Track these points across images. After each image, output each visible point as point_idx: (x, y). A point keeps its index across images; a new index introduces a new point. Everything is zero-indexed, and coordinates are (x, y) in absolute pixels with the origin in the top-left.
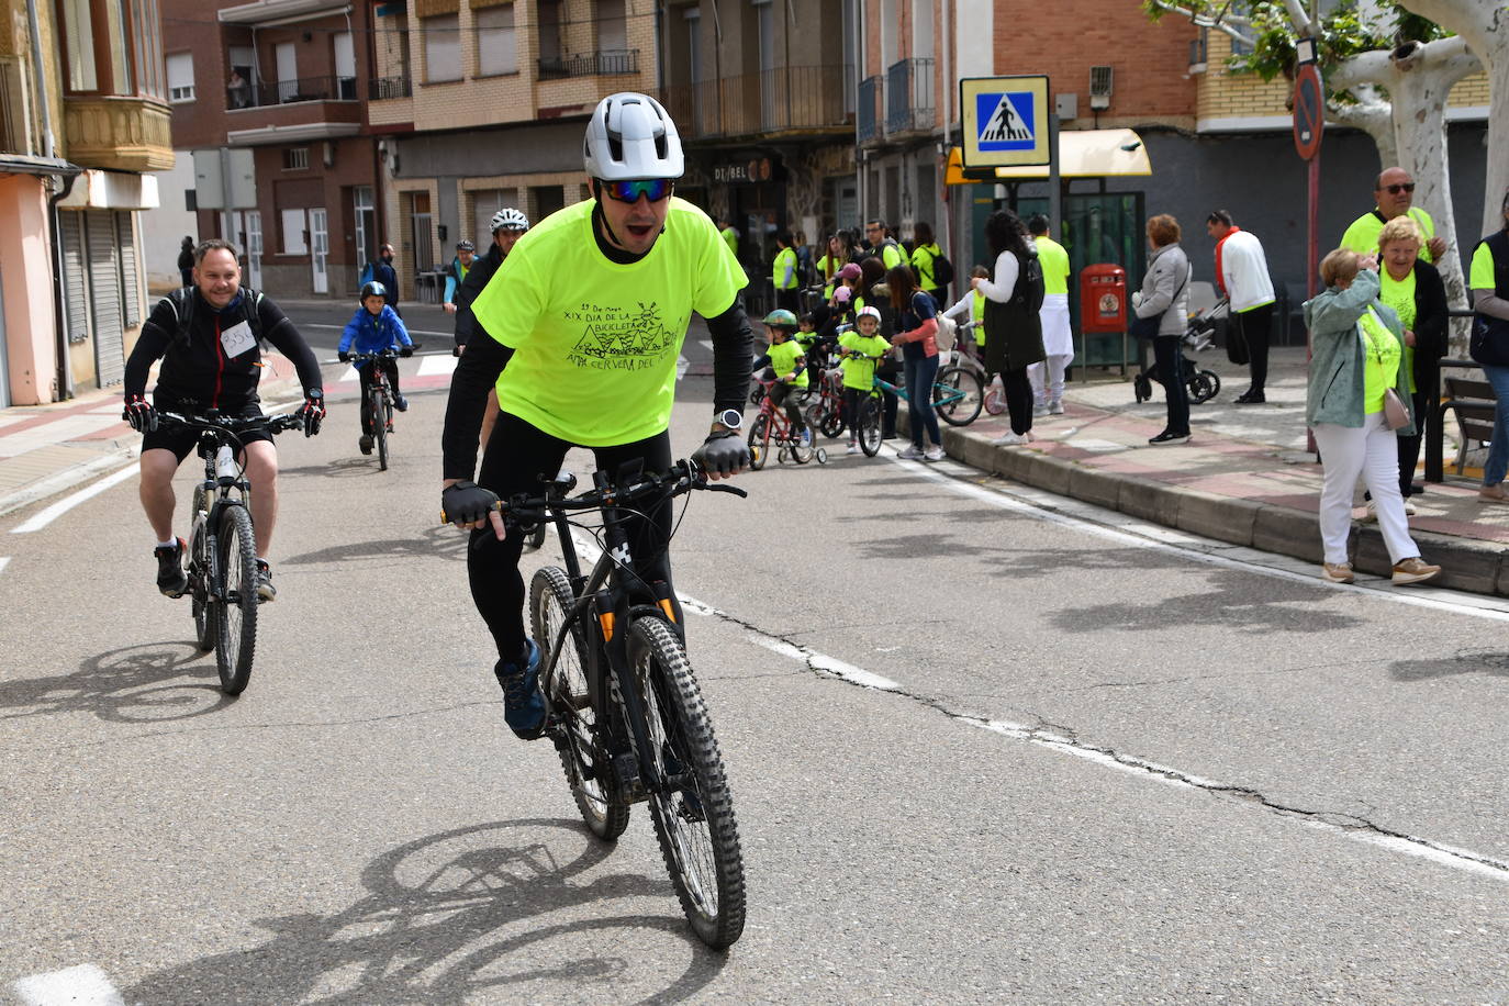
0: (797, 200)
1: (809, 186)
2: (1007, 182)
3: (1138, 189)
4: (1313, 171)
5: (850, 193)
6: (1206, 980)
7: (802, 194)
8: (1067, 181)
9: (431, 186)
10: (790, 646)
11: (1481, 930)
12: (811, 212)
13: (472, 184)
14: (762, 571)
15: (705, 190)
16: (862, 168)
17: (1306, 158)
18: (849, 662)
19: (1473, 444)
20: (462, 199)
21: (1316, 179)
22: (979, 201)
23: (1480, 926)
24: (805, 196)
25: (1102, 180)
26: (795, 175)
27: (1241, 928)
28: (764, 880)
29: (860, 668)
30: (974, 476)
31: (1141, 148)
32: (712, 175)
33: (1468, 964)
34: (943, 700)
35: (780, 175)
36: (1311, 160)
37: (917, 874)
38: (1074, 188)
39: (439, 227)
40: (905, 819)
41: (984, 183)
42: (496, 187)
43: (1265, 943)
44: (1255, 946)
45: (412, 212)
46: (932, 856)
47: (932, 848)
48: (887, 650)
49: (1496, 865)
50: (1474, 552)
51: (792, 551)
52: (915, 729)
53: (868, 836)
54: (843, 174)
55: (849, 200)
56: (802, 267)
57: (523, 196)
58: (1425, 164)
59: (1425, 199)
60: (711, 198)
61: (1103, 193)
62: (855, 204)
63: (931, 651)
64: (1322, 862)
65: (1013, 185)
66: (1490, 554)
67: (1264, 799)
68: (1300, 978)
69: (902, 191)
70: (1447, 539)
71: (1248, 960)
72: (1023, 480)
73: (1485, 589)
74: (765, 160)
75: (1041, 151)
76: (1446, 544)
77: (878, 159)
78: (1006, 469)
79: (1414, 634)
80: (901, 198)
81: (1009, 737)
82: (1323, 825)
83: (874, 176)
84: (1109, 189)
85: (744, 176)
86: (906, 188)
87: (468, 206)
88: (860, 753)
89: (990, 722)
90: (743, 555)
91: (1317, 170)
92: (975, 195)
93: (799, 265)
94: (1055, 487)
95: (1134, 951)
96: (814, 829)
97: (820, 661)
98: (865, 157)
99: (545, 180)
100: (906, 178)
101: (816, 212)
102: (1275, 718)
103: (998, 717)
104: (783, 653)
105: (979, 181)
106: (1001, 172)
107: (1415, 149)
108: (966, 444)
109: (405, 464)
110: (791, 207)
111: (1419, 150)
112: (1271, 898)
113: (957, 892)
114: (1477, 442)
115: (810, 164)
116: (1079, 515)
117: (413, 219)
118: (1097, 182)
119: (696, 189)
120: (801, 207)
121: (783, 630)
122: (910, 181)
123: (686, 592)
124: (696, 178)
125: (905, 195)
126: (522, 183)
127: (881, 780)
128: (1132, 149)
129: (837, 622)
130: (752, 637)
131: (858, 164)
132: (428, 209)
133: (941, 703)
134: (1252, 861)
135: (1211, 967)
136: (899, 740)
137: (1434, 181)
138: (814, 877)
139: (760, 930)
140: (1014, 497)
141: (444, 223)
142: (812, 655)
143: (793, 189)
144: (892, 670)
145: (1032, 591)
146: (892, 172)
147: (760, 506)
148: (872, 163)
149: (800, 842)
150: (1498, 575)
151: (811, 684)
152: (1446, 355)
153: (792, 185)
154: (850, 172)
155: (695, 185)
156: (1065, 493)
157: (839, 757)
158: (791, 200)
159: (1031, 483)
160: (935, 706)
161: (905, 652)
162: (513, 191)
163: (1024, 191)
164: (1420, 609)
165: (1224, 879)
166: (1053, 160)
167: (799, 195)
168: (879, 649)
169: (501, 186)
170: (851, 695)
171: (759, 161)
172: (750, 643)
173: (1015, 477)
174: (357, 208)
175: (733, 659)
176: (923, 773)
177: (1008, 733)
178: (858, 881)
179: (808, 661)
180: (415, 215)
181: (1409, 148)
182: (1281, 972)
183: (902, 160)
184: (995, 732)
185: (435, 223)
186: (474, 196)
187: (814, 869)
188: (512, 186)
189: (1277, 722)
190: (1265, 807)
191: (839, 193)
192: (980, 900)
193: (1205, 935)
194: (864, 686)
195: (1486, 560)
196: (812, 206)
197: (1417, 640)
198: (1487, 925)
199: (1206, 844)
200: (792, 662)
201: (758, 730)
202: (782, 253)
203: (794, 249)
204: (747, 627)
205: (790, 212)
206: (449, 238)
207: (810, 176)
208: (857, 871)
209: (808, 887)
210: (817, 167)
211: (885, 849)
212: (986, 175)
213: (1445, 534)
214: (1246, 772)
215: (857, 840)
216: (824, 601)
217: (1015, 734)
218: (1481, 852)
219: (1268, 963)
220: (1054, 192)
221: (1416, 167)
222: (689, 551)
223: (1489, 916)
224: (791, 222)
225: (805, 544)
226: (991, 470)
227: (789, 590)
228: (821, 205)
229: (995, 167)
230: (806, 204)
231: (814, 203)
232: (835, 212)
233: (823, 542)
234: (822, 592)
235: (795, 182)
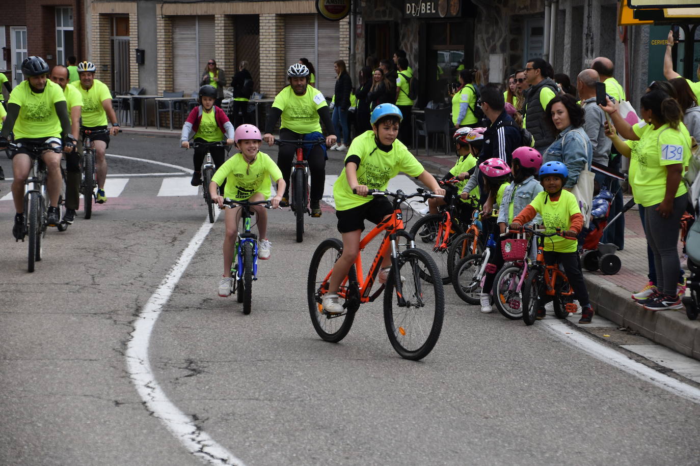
0: (485, 37)
1: (497, 23)
5: (539, 31)
7: (491, 31)
9: (131, 9)
12: (498, 49)
13: (171, 9)
14: (322, 427)
15: (396, 25)
16: (550, 7)
20: (161, 24)
22: (656, 42)
24: (493, 33)
26: (484, 12)
30: (600, 329)
32: (403, 9)
35: (469, 11)
39: (137, 51)
41: (655, 24)
42: (194, 14)
45: (112, 35)
51: (366, 404)
54: (532, 12)
55: (535, 38)
57: (220, 23)
60: (402, 32)
62: (542, 43)
65: (689, 25)
69: (585, 31)
72: (650, 336)
78: (635, 323)
80: (584, 37)
83: (560, 14)
85: (434, 11)
86: (589, 28)
87: (166, 31)
90: (312, 407)
92: (652, 35)
94: (679, 346)
99: (242, 9)
100: (589, 17)
101: (503, 50)
105: (652, 21)
106: (670, 13)
109: (19, 291)
110: (479, 44)
115: (500, 1)
116: (694, 379)
117: (112, 41)
119: (388, 22)
120: (489, 44)
122: (594, 22)
123: (230, 449)
124: (388, 11)
125: (587, 36)
126: (220, 10)
131: (546, 3)
132: (127, 32)
140: (632, 355)
141: (142, 48)
143: (481, 26)
146: (578, 12)
147: (358, 353)
153: (480, 21)
154: (537, 11)
155: (386, 19)
156: (688, 353)
158: (479, 36)
159: (657, 340)
162: (210, 18)
167: (487, 32)
169: (199, 13)
174: (58, 28)
180: (115, 38)
185: (134, 46)
186: (173, 21)
188: (210, 13)
191: (527, 31)
196: (498, 44)
205: (478, 50)
206: (146, 62)
207: (499, 13)
210: (506, 4)
212: (655, 15)
222: (257, 399)
224: (478, 58)
225: (383, 397)
226: (621, 323)
227: (338, 450)
228: (508, 42)
229: (662, 7)
230: (493, 41)
231: (501, 41)
232: (522, 50)
233: (403, 396)
234: (372, 455)
235: (483, 19)
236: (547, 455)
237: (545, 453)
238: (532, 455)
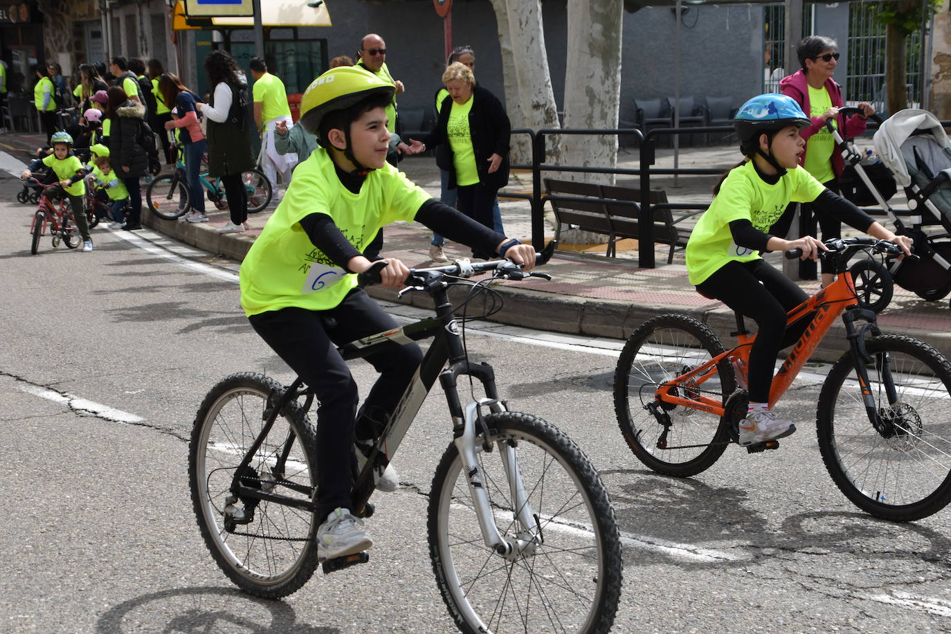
0: (53, 39)
1: (62, 28)
2: (222, 28)
3: (323, 37)
4: (447, 24)
5: (97, 35)
6: (376, 627)
7: (57, 34)
8: (268, 30)
10: (54, 393)
11: (568, 574)
12: (65, 49)
14: (31, 335)
16: (106, 15)
17: (442, 15)
18: (104, 403)
19: (565, 226)
21: (450, 30)
22: (200, 43)
23: (567, 570)
24: (60, 36)
25: (295, 29)
26: (50, 19)
27: (401, 586)
28: (30, 578)
29: (112, 407)
30: (203, 257)
31: (323, 6)
33: (559, 599)
34: (178, 429)
35: (37, 18)
36: (446, 17)
37: (156, 564)
38: (273, 35)
40: (147, 522)
41: (204, 30)
43: (419, 595)
44: (411, 598)
46: (168, 549)
47: (169, 543)
48: (134, 393)
49: (579, 527)
50: (566, 304)
51: (56, 318)
52: (156, 452)
53: (117, 537)
54: (90, 19)
55: (96, 40)
56: (58, 94)
58: (527, 22)
59: (528, 48)
61: (296, 39)
62: (101, 44)
63: (169, 392)
64: (459, 533)
65: (227, 31)
66: (576, 305)
67: (419, 490)
68: (443, 619)
69: (139, 34)
70: (548, 295)
71: (406, 609)
73: (573, 331)
74: (24, 5)
75: (247, 5)
76: (546, 299)
77: (117, 8)
78: (228, 251)
79: (525, 364)
80: (139, 39)
81: (230, 454)
82: (461, 506)
83: (115, 21)
84: (300, 37)
85: (5, 18)
86: (142, 32)
88: (111, 474)
89: (215, 444)
90: (15, 322)
91: (450, 25)
92: (198, 38)
93: (55, 91)
95: (323, 609)
96: (73, 535)
97: (78, 403)
98: (108, 6)
100: (141, 24)
101: (69, 49)
102: (427, 430)
103: (221, 440)
104: (49, 398)
105: (199, 27)
106: (217, 21)
107: (519, 11)
108: (197, 232)
110: (48, 45)
111: (522, 12)
112: (423, 562)
113: (188, 575)
114: (567, 225)
115: (62, 10)
118: (291, 31)
120: (56, 45)
121: (49, 380)
122: (145, 26)
125: (141, 38)
127: (128, 493)
128: (316, 6)
129: (94, 372)
130: (23, 387)
131: (102, 12)
133: (177, 431)
134: (410, 536)
135: (380, 616)
136: (143, 461)
137: (533, 35)
138: (73, 573)
139: (26, 619)
142: (72, 399)
143: (48, 30)
144: (138, 407)
145: (248, 343)
146: (130, 19)
148: (114, 11)
149: (61, 546)
150: (581, 320)
151: (73, 420)
152: (544, 162)
153: (47, 26)
154: (96, 18)
157: (94, 477)
158: (48, 38)
160: (173, 434)
161: (148, 393)
163: (235, 37)
164: (529, 346)
165: (390, 551)
166: (257, 12)
167: (54, 35)
168: (127, 392)
170: (104, 427)
171: (18, 5)
172: (21, 392)
173: (235, 257)
175: (6, 404)
176: (162, 486)
177: (229, 451)
178: (108, 573)
179: (69, 404)
181: (516, 10)
182: (430, 616)
183: (138, 10)
184: (219, 452)
187: (71, 567)
189: (429, 433)
190: (420, 496)
191: (88, 34)
192: (206, 580)
193: (375, 593)
194: (115, 421)
195: (574, 310)
196: (65, 45)
197: (527, 369)
198: (572, 570)
199: (377, 525)
200: (57, 405)
201: (26, 460)
202: (40, 81)
203: (51, 79)
204: (18, 379)
205: (48, 50)
207: (63, 19)
208: (108, 565)
209: (67, 581)
210: (68, 12)
211: (131, 546)
212: (204, 23)
213: (546, 292)
214: (407, 471)
215: (108, 541)
216: (82, 356)
217: (234, 452)
218: (569, 518)
219: (421, 610)
220: (258, 38)
221: (521, 24)
223: (574, 563)
224: (49, 56)
225: (67, 312)
226: (217, 252)
227: (53, 349)
228: (73, 44)
229: (211, 16)
230: (60, 41)
231: (67, 42)
232: (85, 50)
233: (82, 310)
234: (81, 349)
235: (50, 24)
236: (208, 340)
237: (206, 338)
238: (198, 340)
